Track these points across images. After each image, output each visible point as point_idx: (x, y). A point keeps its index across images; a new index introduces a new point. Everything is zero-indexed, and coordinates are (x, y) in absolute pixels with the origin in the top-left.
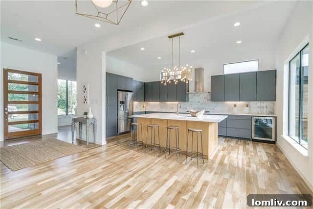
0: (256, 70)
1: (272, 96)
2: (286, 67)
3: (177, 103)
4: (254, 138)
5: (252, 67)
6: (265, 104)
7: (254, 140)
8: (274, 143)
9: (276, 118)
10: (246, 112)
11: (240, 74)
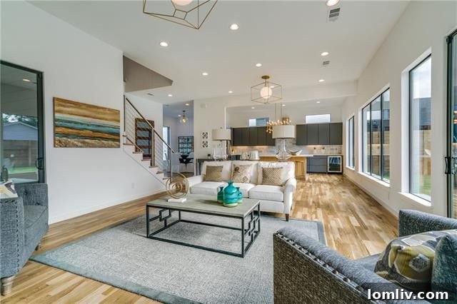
0: (329, 121)
1: (339, 141)
2: (347, 123)
3: (265, 147)
4: (329, 171)
5: (325, 118)
6: (334, 147)
7: (329, 173)
8: (341, 174)
9: (342, 156)
10: (323, 153)
11: (318, 125)
